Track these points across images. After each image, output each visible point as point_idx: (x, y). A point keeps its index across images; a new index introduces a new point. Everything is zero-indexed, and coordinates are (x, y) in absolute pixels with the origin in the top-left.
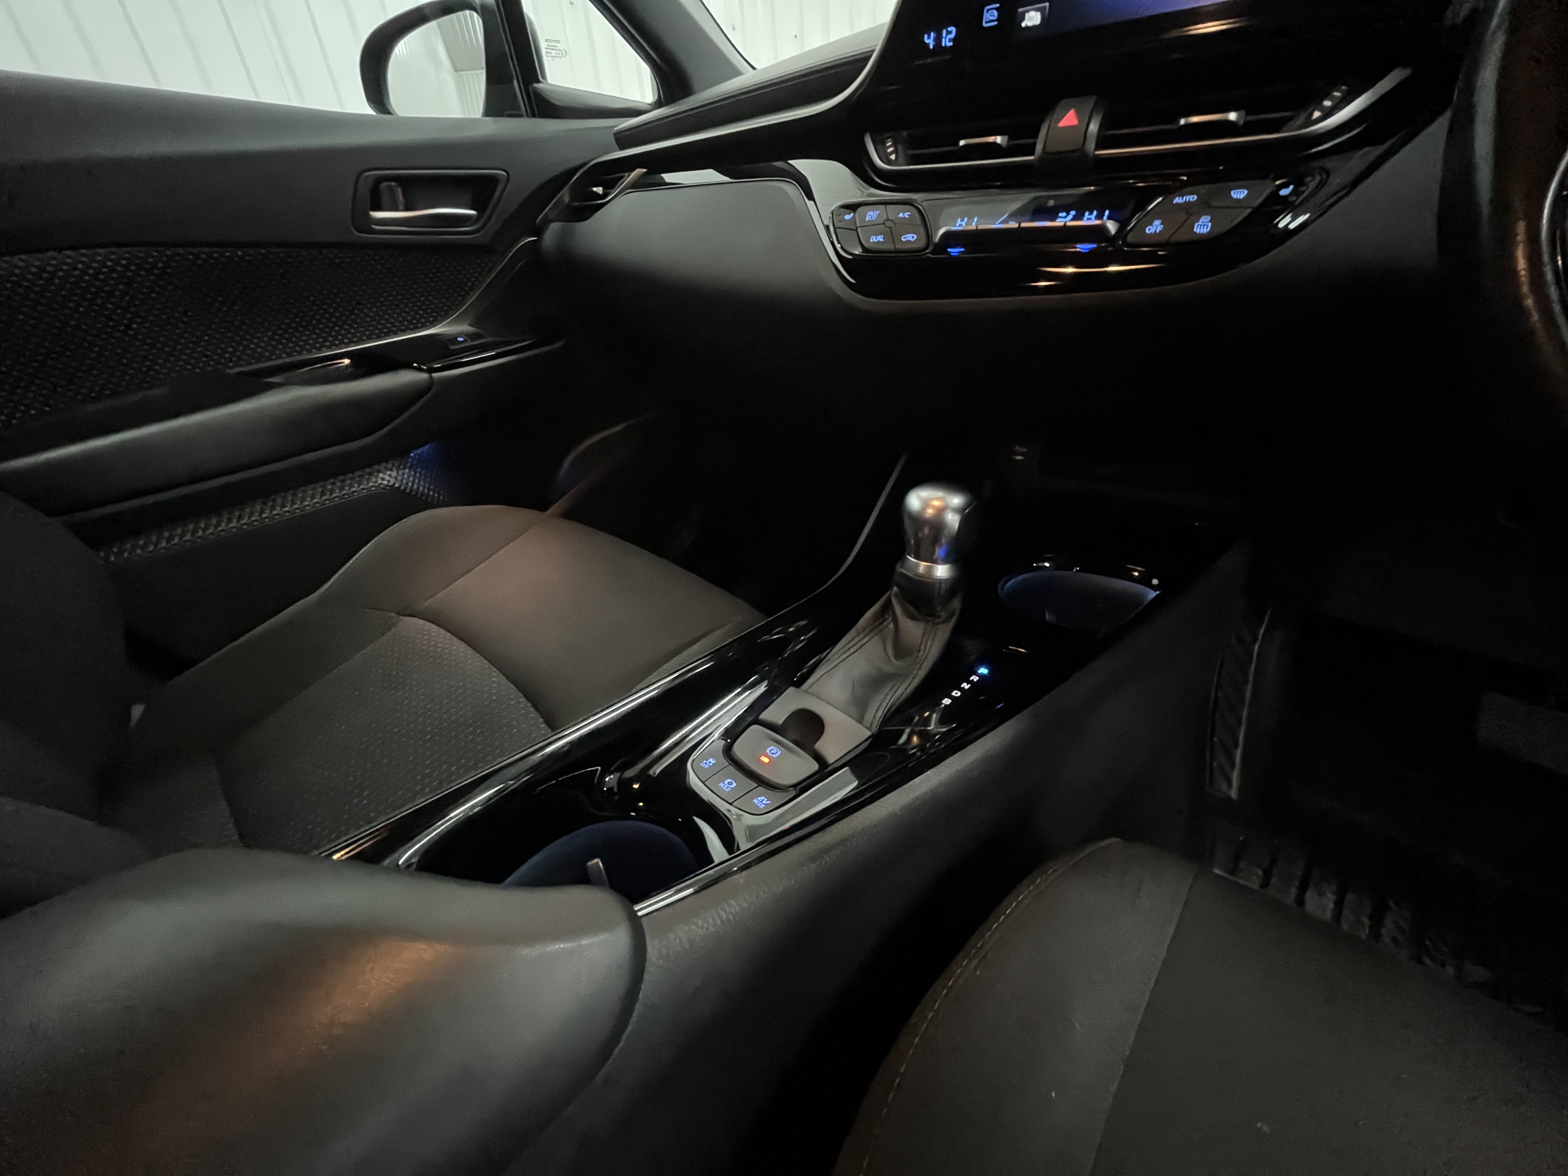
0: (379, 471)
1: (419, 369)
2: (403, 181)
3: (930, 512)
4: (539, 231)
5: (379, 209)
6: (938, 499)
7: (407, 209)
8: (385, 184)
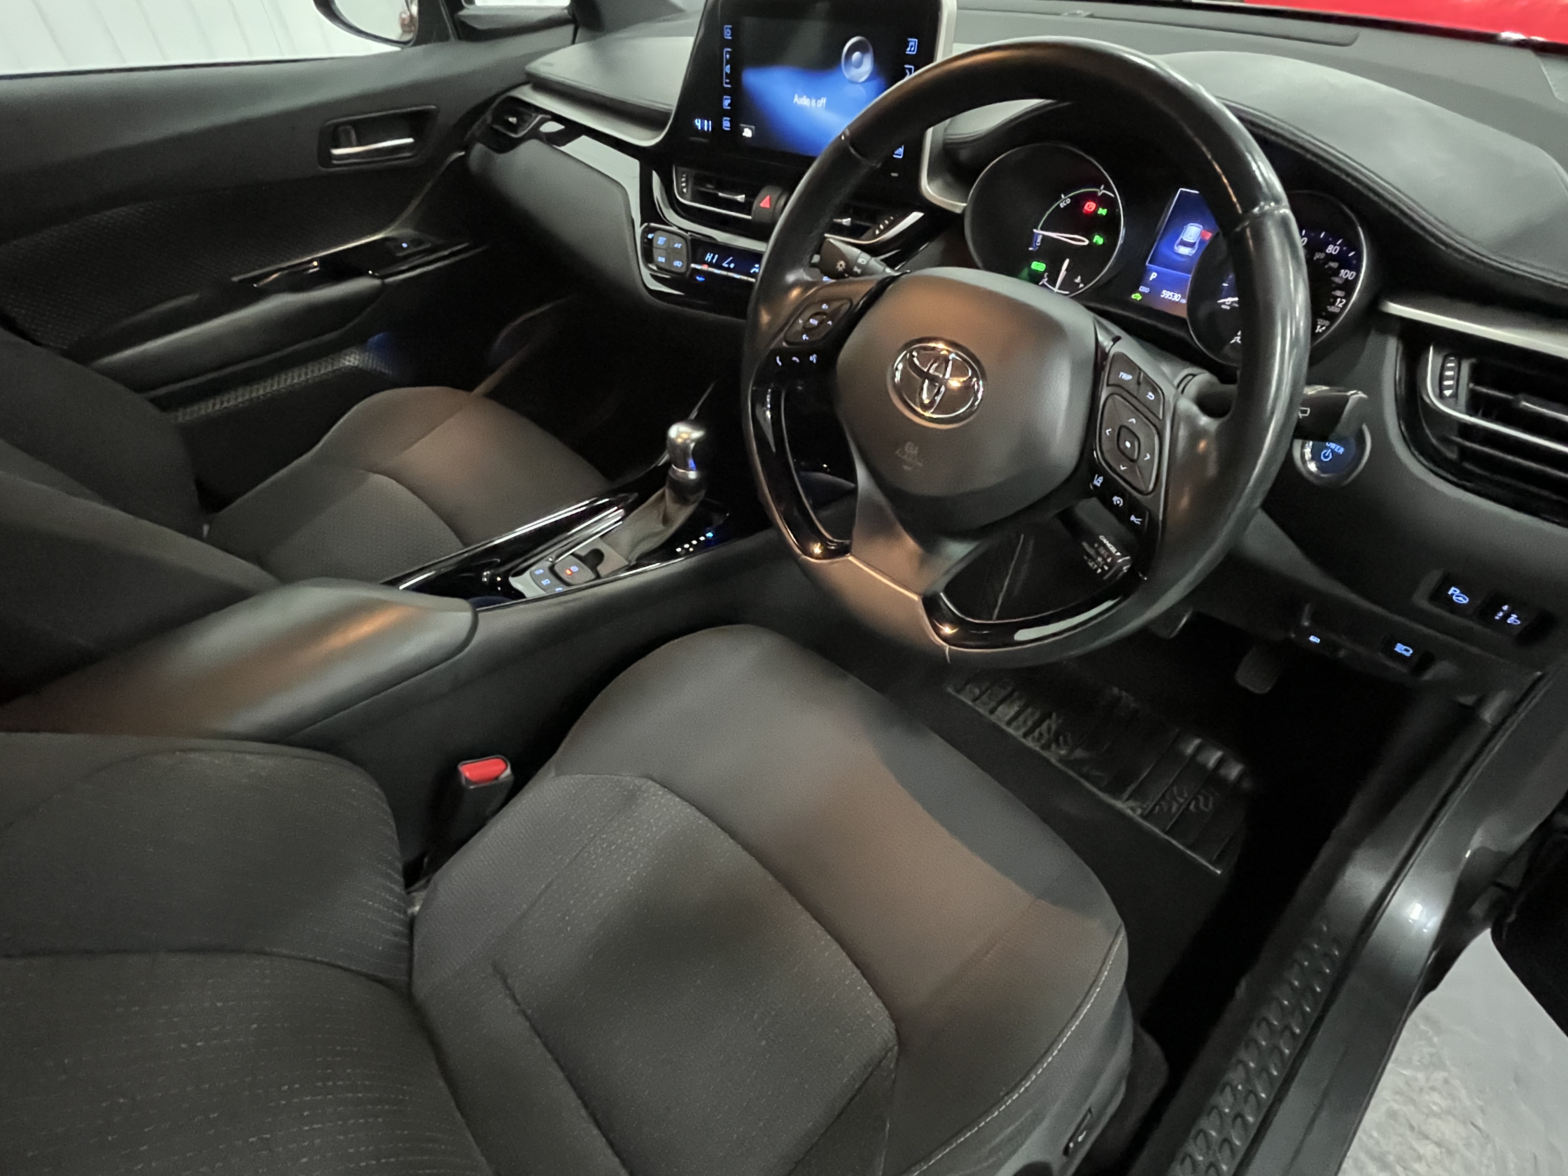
0: (346, 355)
1: (373, 276)
2: (355, 124)
3: (680, 440)
4: (467, 148)
5: (337, 147)
6: (686, 433)
7: (360, 144)
8: (341, 128)
